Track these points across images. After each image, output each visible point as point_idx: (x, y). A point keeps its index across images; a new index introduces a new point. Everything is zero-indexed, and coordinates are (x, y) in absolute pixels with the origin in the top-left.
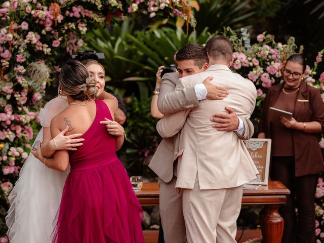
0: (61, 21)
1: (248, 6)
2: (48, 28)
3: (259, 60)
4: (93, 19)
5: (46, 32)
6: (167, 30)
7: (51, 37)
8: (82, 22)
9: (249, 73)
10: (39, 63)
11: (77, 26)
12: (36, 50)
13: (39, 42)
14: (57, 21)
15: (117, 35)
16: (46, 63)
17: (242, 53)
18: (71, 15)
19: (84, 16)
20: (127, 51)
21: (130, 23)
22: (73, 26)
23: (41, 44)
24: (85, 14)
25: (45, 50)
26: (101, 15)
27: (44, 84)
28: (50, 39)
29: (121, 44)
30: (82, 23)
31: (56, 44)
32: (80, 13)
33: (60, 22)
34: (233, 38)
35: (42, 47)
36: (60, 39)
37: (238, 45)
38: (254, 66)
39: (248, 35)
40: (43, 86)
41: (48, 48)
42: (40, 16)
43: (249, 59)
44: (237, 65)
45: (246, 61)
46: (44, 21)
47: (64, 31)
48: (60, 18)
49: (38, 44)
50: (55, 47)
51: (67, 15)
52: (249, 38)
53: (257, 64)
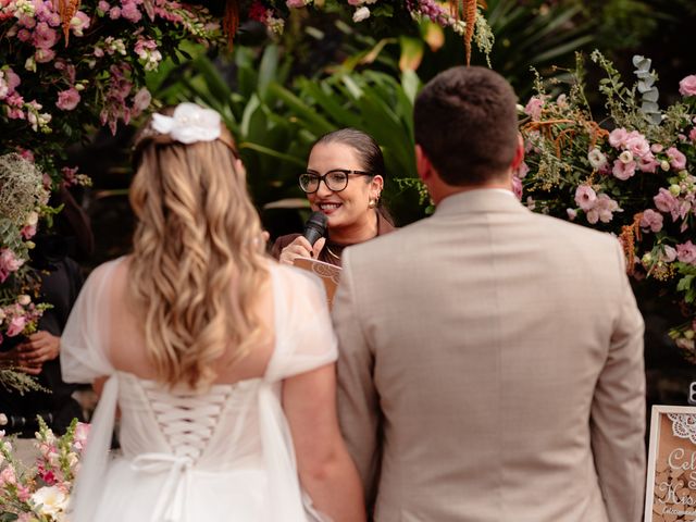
0: (84, 30)
1: (569, 25)
2: (44, 53)
3: (684, 153)
4: (182, 26)
5: (39, 65)
6: (377, 77)
7: (54, 81)
8: (147, 34)
9: (657, 193)
10: (15, 159)
11: (131, 47)
12: (6, 120)
13: (17, 94)
14: (71, 31)
15: (249, 90)
16: (37, 160)
17: (635, 132)
18: (115, 13)
19: (152, 17)
20: (275, 130)
21: (281, 61)
22: (119, 46)
23: (20, 100)
24: (157, 10)
25: (33, 119)
26: (204, 15)
27: (33, 220)
28: (51, 86)
29: (258, 113)
30: (147, 39)
31: (68, 100)
32: (140, 7)
33: (79, 33)
34: (610, 85)
35: (25, 110)
36: (80, 87)
37: (624, 108)
38: (673, 172)
39: (654, 76)
40: (29, 227)
41: (41, 112)
42: (16, 15)
43: (658, 148)
44: (623, 166)
45: (649, 157)
46: (31, 30)
47: (92, 64)
48: (80, 22)
49: (12, 99)
50: (66, 110)
51: (102, 14)
52: (656, 84)
53: (680, 164)
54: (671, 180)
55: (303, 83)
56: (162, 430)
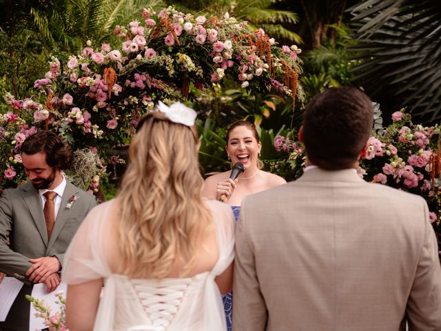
0: (119, 93)
2: (101, 103)
3: (396, 147)
5: (99, 109)
7: (105, 116)
8: (148, 95)
9: (384, 166)
10: (86, 151)
11: (140, 100)
12: (84, 134)
13: (88, 122)
14: (113, 93)
16: (98, 152)
18: (133, 85)
19: (150, 87)
20: (209, 147)
22: (135, 100)
23: (90, 124)
24: (152, 84)
25: (95, 132)
26: (174, 87)
27: (97, 179)
28: (105, 118)
30: (147, 97)
31: (112, 124)
32: (144, 82)
33: (117, 94)
35: (92, 129)
36: (117, 118)
38: (392, 156)
39: (380, 113)
40: (95, 182)
41: (99, 129)
42: (87, 85)
43: (384, 145)
44: (369, 153)
45: (381, 149)
46: (95, 92)
47: (123, 108)
48: (117, 89)
49: (86, 124)
50: (111, 129)
51: (127, 85)
52: (381, 116)
53: (395, 152)
54: (391, 160)
55: (220, 130)
56: (145, 310)
